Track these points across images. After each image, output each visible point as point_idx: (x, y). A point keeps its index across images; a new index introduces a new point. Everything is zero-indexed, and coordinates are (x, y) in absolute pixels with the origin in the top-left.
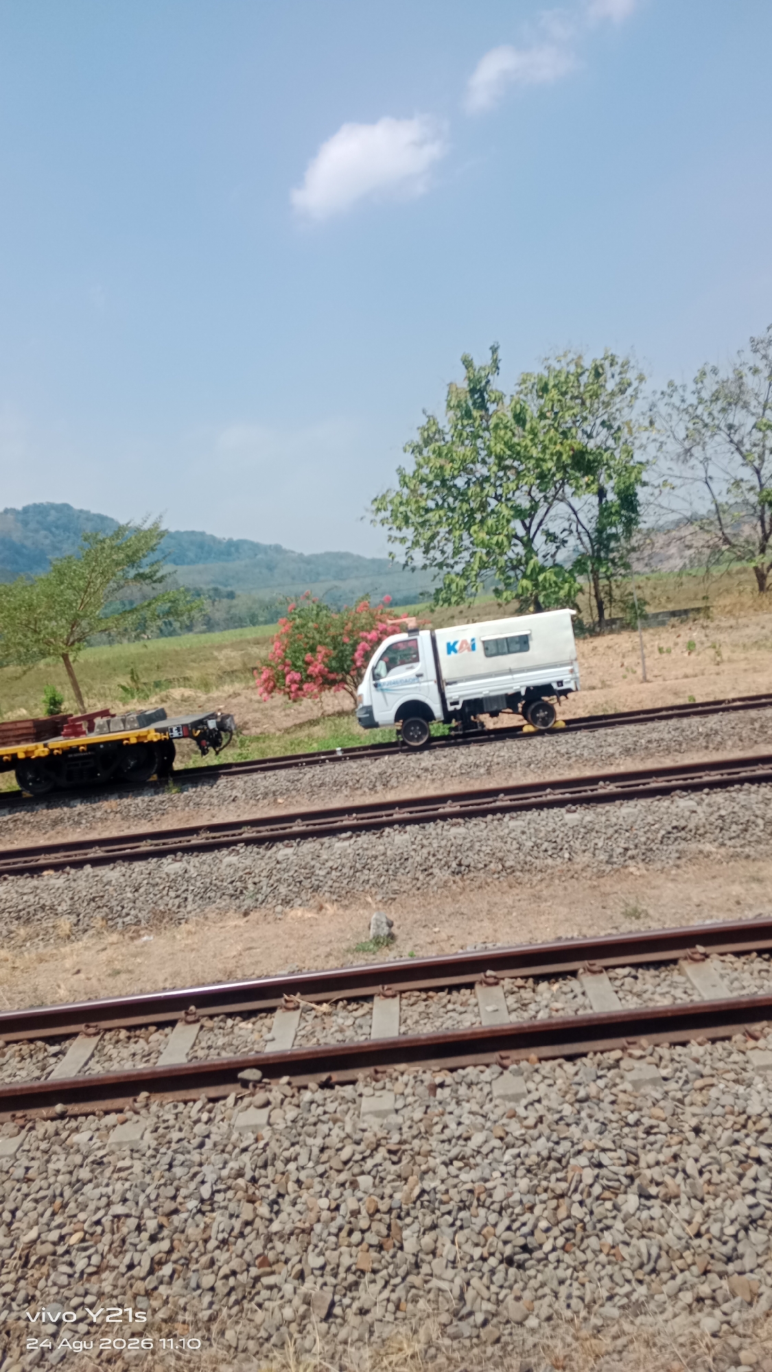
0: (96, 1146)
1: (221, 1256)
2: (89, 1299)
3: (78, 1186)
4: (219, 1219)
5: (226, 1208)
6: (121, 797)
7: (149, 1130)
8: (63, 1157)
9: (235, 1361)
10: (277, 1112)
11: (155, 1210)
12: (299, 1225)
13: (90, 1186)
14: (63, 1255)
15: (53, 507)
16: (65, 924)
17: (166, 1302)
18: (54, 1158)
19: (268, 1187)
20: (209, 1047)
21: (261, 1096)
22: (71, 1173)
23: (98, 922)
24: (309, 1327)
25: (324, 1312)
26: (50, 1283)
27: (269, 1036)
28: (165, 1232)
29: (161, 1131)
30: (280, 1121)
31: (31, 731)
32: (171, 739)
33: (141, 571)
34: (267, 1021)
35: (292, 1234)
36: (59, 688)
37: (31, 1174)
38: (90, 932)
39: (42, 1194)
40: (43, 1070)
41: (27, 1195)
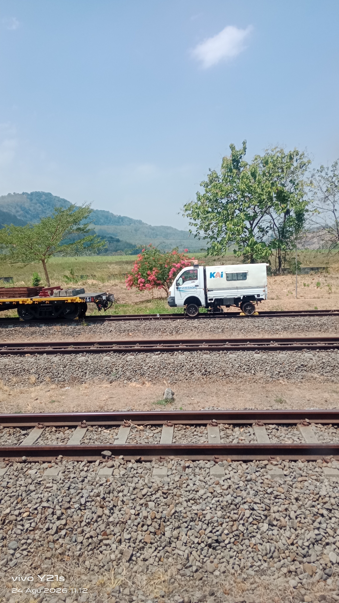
0: (38, 476)
1: (87, 529)
2: (29, 541)
3: (29, 492)
4: (87, 513)
5: (91, 509)
6: (62, 325)
7: (61, 472)
8: (23, 479)
9: (88, 574)
10: (116, 471)
11: (60, 506)
12: (121, 519)
13: (34, 493)
14: (19, 521)
15: (44, 193)
16: (33, 378)
17: (61, 546)
18: (20, 479)
19: (110, 502)
20: (90, 439)
21: (110, 463)
22: (26, 486)
23: (47, 379)
24: (121, 564)
25: (128, 558)
26: (13, 532)
27: (116, 437)
28: (64, 516)
29: (66, 473)
30: (117, 474)
31: (26, 292)
32: (86, 302)
33: (79, 226)
34: (116, 431)
35: (118, 523)
36: (39, 274)
37: (9, 485)
38: (43, 383)
39: (13, 494)
40: (18, 441)
41: (7, 494)
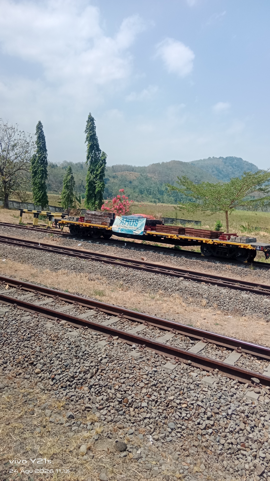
0: (198, 379)
1: (230, 436)
2: (183, 427)
3: (189, 389)
4: (232, 423)
5: (235, 421)
6: (233, 265)
7: (216, 382)
8: (187, 378)
9: (224, 472)
10: (262, 398)
11: (211, 409)
12: (259, 439)
13: (193, 391)
14: (179, 409)
15: (236, 158)
16: (204, 302)
17: (207, 441)
18: (184, 377)
19: (252, 421)
20: (243, 364)
21: (257, 389)
22: (188, 384)
23: (215, 305)
24: (253, 475)
25: (260, 473)
26: (173, 416)
27: (266, 369)
28: (212, 418)
29: (220, 384)
30: (262, 401)
31: (209, 234)
32: (256, 250)
33: (262, 187)
34: (266, 364)
35: (256, 441)
36: (221, 222)
37: (176, 379)
38: (212, 307)
39: (177, 386)
40: (187, 347)
41: (173, 385)
